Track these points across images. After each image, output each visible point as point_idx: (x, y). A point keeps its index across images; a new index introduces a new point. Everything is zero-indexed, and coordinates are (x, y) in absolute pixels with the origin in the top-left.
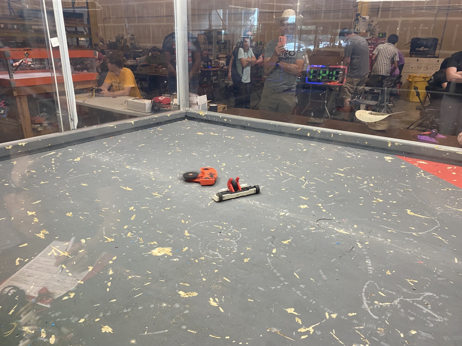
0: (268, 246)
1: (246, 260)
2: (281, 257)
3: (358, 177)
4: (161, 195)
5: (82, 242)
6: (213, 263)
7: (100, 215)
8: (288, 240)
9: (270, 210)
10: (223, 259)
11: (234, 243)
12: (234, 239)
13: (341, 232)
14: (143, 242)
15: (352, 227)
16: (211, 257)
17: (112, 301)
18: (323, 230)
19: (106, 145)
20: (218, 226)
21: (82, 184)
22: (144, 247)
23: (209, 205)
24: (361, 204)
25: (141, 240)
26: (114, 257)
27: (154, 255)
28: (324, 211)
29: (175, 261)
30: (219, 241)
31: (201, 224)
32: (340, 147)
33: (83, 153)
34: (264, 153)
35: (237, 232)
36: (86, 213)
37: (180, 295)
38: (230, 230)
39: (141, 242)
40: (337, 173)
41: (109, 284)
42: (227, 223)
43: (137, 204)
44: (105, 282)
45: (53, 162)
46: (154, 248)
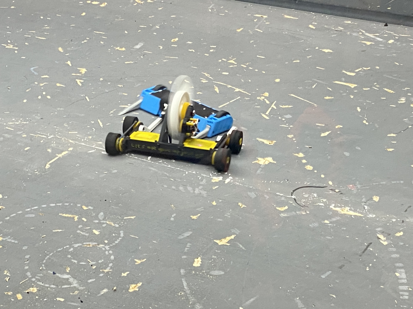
0: (185, 254)
1: (133, 288)
2: (212, 275)
3: (386, 89)
6: (58, 299)
8: (230, 235)
9: (188, 172)
10: (82, 288)
11: (107, 252)
12: (106, 242)
13: (346, 212)
15: (368, 200)
16: (52, 286)
18: (306, 211)
20: (70, 216)
23: (48, 166)
24: (391, 150)
28: (309, 168)
30: (72, 249)
31: (30, 214)
32: (350, 22)
34: (177, 39)
35: (114, 225)
38: (97, 221)
40: (341, 81)
42: (90, 207)
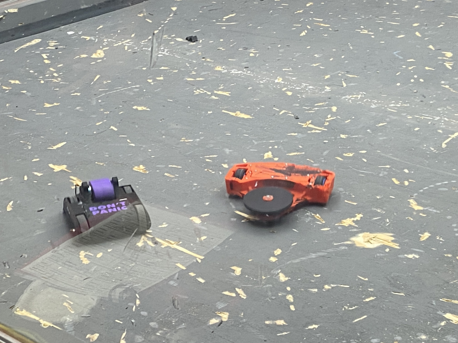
4: (320, 127)
5: (195, 223)
7: (206, 170)
14: (324, 222)
17: (310, 327)
19: (148, 20)
21: (135, 107)
22: (330, 231)
23: (444, 146)
25: (317, 218)
26: (276, 250)
27: (359, 247)
29: (412, 258)
31: (442, 187)
33: (105, 40)
36: (174, 166)
37: (449, 320)
39: (320, 221)
41: (290, 298)
43: (276, 147)
44: (280, 294)
45: (46, 61)
46: (354, 234)
